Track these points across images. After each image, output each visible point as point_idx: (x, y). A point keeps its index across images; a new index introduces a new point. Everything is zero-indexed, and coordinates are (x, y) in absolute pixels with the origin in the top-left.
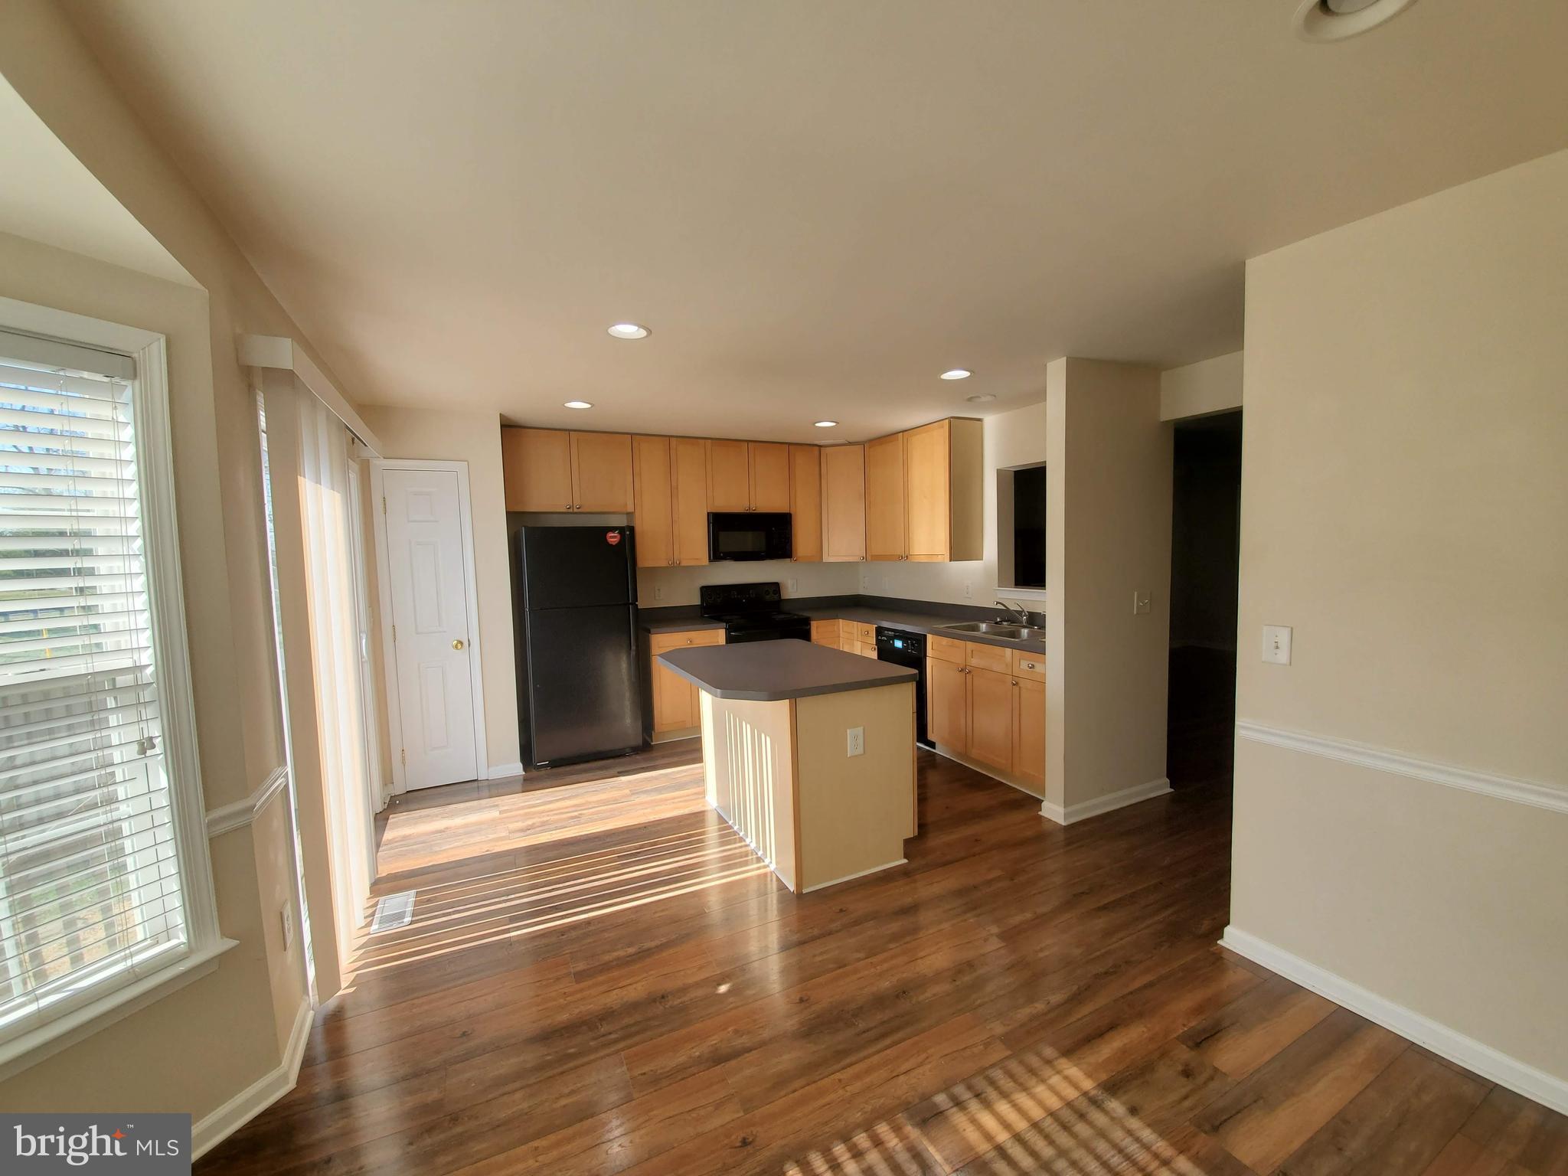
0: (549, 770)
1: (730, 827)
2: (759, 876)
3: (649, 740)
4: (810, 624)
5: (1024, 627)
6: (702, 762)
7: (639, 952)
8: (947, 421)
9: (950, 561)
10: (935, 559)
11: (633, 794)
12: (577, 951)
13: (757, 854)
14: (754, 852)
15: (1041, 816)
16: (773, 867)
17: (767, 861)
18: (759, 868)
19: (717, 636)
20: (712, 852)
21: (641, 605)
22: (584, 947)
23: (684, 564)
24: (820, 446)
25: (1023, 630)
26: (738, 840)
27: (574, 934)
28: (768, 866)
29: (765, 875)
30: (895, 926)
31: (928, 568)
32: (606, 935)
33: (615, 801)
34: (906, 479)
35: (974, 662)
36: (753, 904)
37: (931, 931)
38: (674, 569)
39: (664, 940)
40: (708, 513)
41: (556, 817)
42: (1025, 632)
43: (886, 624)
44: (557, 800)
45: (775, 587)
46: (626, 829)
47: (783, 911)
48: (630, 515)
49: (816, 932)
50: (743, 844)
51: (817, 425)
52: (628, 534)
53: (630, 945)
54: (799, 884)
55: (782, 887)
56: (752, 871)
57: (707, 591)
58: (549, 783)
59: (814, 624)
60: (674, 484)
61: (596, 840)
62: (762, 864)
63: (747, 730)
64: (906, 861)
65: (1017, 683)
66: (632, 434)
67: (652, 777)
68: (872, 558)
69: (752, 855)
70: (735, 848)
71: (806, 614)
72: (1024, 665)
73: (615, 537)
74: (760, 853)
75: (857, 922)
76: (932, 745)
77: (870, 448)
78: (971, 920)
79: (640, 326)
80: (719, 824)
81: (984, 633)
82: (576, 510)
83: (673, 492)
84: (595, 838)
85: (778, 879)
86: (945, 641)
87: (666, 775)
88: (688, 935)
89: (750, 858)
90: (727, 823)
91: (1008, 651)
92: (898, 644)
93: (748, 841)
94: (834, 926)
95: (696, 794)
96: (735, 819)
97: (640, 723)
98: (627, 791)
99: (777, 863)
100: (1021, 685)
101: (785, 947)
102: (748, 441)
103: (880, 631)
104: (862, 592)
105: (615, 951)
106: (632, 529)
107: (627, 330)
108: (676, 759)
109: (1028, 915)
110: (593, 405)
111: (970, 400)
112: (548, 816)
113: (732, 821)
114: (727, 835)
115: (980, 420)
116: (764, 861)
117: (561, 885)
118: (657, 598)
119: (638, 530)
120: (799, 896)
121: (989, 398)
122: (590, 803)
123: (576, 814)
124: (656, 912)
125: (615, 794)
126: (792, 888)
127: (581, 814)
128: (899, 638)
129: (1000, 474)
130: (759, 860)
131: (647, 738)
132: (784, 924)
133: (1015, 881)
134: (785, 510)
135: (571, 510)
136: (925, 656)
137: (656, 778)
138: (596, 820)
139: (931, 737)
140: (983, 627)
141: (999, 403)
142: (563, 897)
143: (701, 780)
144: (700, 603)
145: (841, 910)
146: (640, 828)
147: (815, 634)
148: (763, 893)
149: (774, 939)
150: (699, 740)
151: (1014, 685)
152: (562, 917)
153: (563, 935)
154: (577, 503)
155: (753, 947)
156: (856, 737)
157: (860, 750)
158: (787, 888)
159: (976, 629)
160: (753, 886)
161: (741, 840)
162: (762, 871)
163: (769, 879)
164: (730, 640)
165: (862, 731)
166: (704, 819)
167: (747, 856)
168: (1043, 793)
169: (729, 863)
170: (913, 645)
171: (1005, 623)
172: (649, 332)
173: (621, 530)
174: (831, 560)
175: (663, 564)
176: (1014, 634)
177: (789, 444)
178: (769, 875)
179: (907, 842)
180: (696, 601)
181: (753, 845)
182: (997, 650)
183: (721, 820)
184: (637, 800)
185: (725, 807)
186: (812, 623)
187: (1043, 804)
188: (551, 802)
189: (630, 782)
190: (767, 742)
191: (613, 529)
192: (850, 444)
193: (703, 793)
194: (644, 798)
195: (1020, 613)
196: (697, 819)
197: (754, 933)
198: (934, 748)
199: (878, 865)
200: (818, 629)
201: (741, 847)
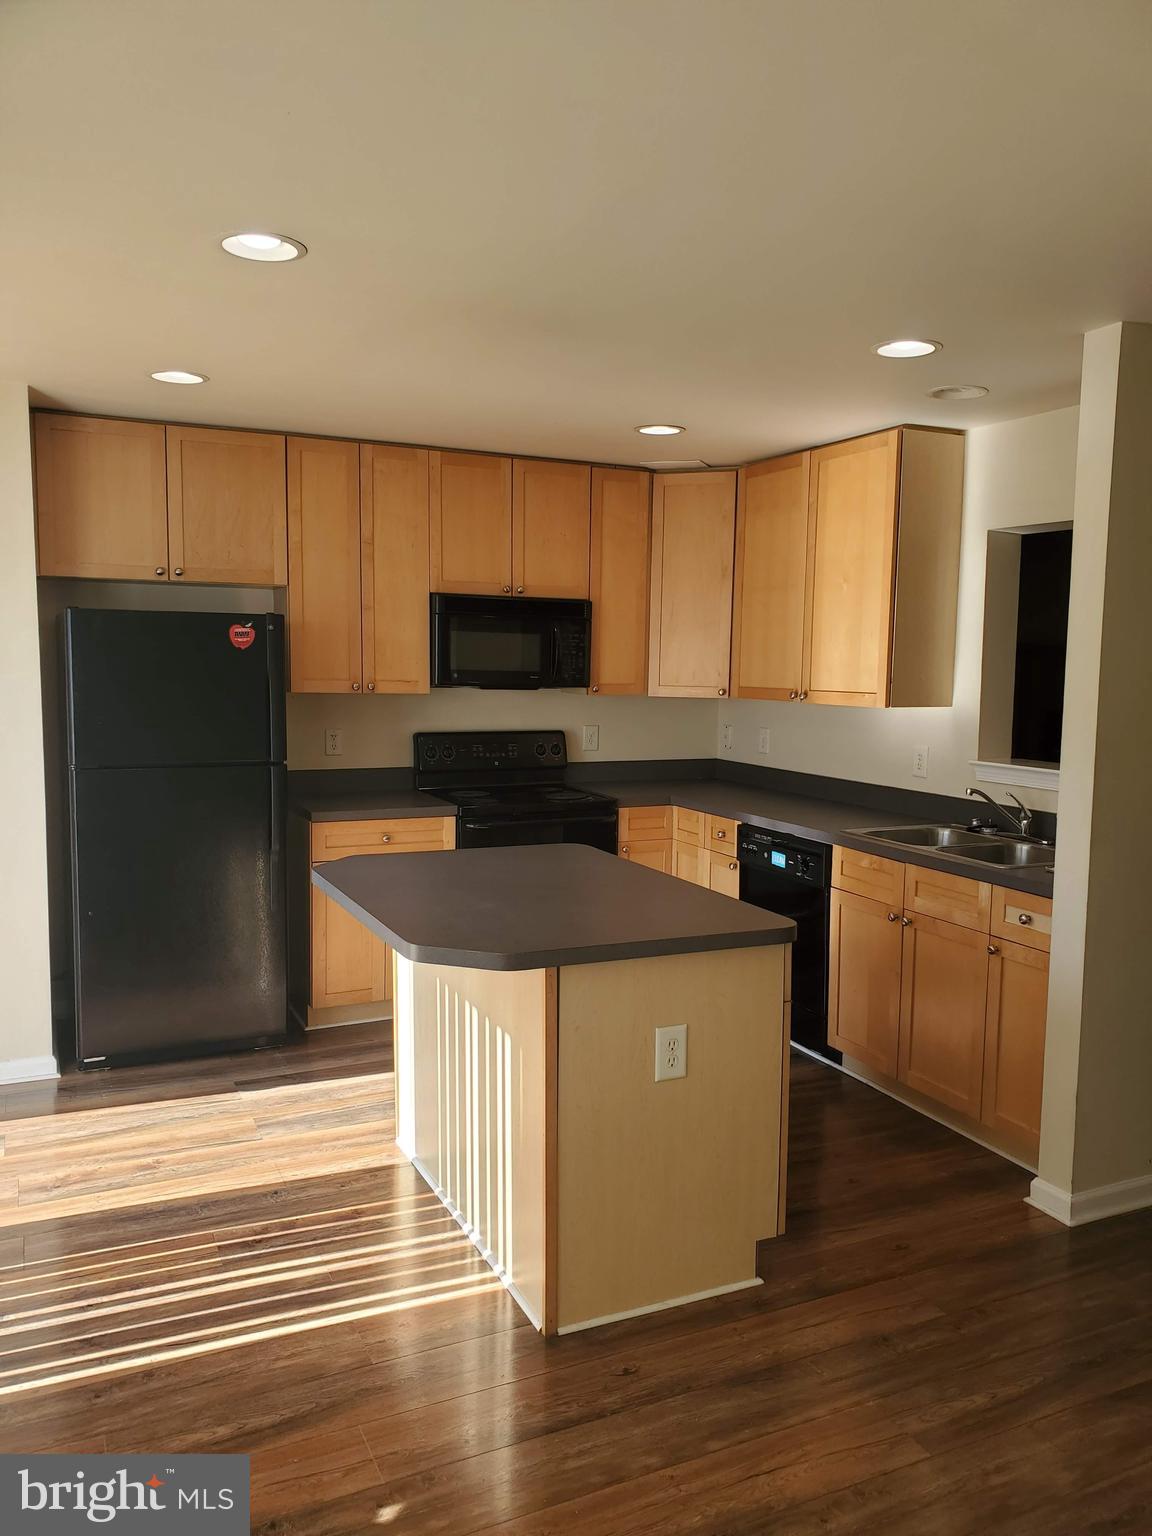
0: (107, 1074)
1: (437, 1200)
2: (483, 1297)
3: (302, 1023)
4: (617, 813)
5: (1023, 840)
6: (392, 1070)
7: (238, 1436)
8: (894, 434)
9: (887, 706)
10: (858, 702)
11: (259, 1126)
12: (122, 1429)
13: (480, 1254)
14: (475, 1251)
15: (1029, 1207)
16: (507, 1281)
17: (497, 1269)
18: (483, 1282)
19: (440, 832)
20: (404, 1246)
21: (293, 763)
22: (135, 1422)
23: (382, 689)
24: (652, 471)
25: (1019, 846)
26: (449, 1227)
27: (119, 1395)
28: (497, 1279)
29: (494, 1295)
30: (723, 1408)
31: (843, 718)
32: (180, 1400)
33: (225, 1139)
34: (812, 541)
35: (920, 904)
36: (471, 1348)
37: (791, 1421)
38: (362, 699)
39: (288, 1413)
40: (431, 594)
41: (110, 1165)
42: (1023, 850)
43: (756, 821)
44: (116, 1133)
45: (557, 740)
46: (239, 1194)
47: (521, 1367)
48: (280, 591)
49: (574, 1412)
50: (457, 1233)
51: (644, 431)
52: (273, 629)
53: (222, 1421)
54: (552, 1315)
55: (522, 1321)
56: (469, 1287)
57: (425, 742)
58: (105, 1098)
59: (624, 813)
60: (366, 533)
61: (183, 1212)
62: (488, 1275)
63: (472, 1015)
64: (759, 1281)
65: (997, 951)
66: (287, 435)
67: (300, 1095)
68: (737, 691)
69: (473, 1256)
70: (443, 1242)
71: (610, 793)
72: (1013, 915)
73: (247, 634)
74: (486, 1254)
75: (654, 1396)
76: (836, 1056)
77: (747, 478)
78: (871, 1403)
79: (286, 238)
80: (417, 1194)
81: (943, 849)
82: (174, 578)
83: (364, 550)
84: (180, 1209)
85: (516, 1307)
86: (866, 860)
87: (327, 1092)
88: (333, 1406)
89: (468, 1261)
90: (432, 1191)
91: (984, 888)
92: (779, 859)
93: (466, 1228)
94: (610, 1400)
95: (377, 1132)
96: (444, 1185)
97: (283, 990)
98: (249, 1121)
99: (515, 1275)
100: (1006, 953)
101: (524, 1436)
102: (512, 456)
103: (745, 832)
104: (721, 754)
105: (194, 1431)
106: (279, 620)
107: (260, 246)
108: (347, 1061)
109: (980, 1400)
110: (206, 379)
111: (938, 394)
112: (97, 1161)
113: (440, 1189)
114: (431, 1215)
115: (960, 433)
116: (492, 1269)
117: (105, 1299)
118: (330, 751)
119: (293, 618)
120: (551, 1340)
121: (974, 393)
122: (178, 1140)
123: (149, 1160)
124: (277, 1359)
125: (227, 1125)
126: (538, 1323)
127: (158, 1162)
128: (780, 849)
129: (994, 539)
130: (484, 1266)
131: (297, 1016)
132: (522, 1393)
133: (962, 1332)
134: (580, 594)
135: (164, 578)
136: (829, 885)
137: (308, 1098)
138: (185, 1175)
139: (834, 1041)
140: (945, 835)
141: (999, 402)
142: (110, 1322)
143: (390, 1106)
144: (412, 766)
145: (626, 1372)
146: (265, 1195)
147: (624, 834)
148: (489, 1331)
149: (503, 1417)
150: (388, 1025)
151: (992, 953)
152: (101, 1361)
153: (97, 1397)
154: (176, 564)
155: (470, 1429)
156: (672, 1045)
157: (679, 1070)
158: (531, 1324)
159: (930, 839)
160: (472, 1316)
161: (455, 1225)
162: (489, 1288)
163: (500, 1303)
164: (464, 840)
165: (684, 1034)
166: (392, 1181)
167: (463, 1256)
168: (1034, 1159)
169: (430, 1268)
170: (805, 863)
171: (986, 831)
172: (303, 249)
173: (258, 621)
174: (664, 692)
175: (342, 688)
176: (1003, 855)
177: (593, 464)
178: (500, 1295)
179: (763, 1246)
180: (406, 760)
181: (475, 1238)
182: (963, 883)
183: (422, 1186)
184: (267, 1139)
185: (430, 1163)
186: (622, 811)
187: (1035, 1183)
188: (104, 1135)
189: (256, 1102)
190: (505, 1044)
191: (242, 619)
192: (710, 468)
193: (392, 1131)
194: (280, 1135)
195: (1017, 811)
196: (379, 1180)
197: (470, 1403)
198: (841, 1064)
199: (705, 1288)
200: (630, 823)
201: (454, 1239)
